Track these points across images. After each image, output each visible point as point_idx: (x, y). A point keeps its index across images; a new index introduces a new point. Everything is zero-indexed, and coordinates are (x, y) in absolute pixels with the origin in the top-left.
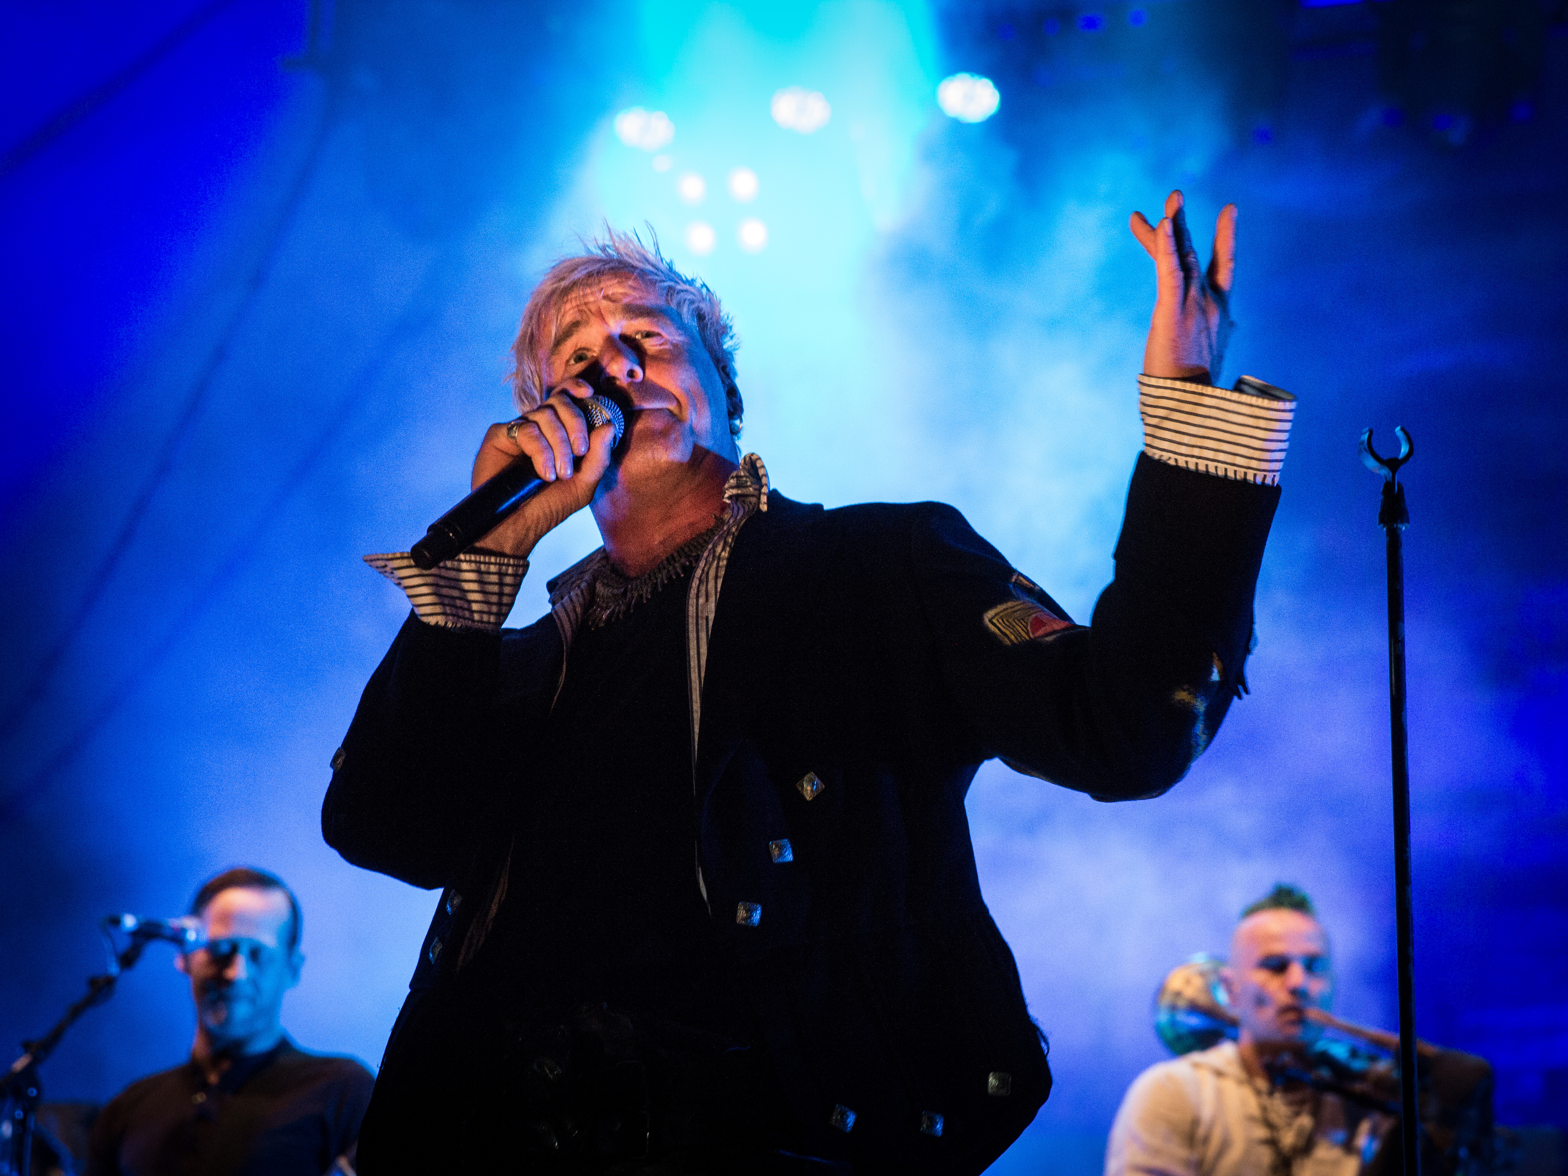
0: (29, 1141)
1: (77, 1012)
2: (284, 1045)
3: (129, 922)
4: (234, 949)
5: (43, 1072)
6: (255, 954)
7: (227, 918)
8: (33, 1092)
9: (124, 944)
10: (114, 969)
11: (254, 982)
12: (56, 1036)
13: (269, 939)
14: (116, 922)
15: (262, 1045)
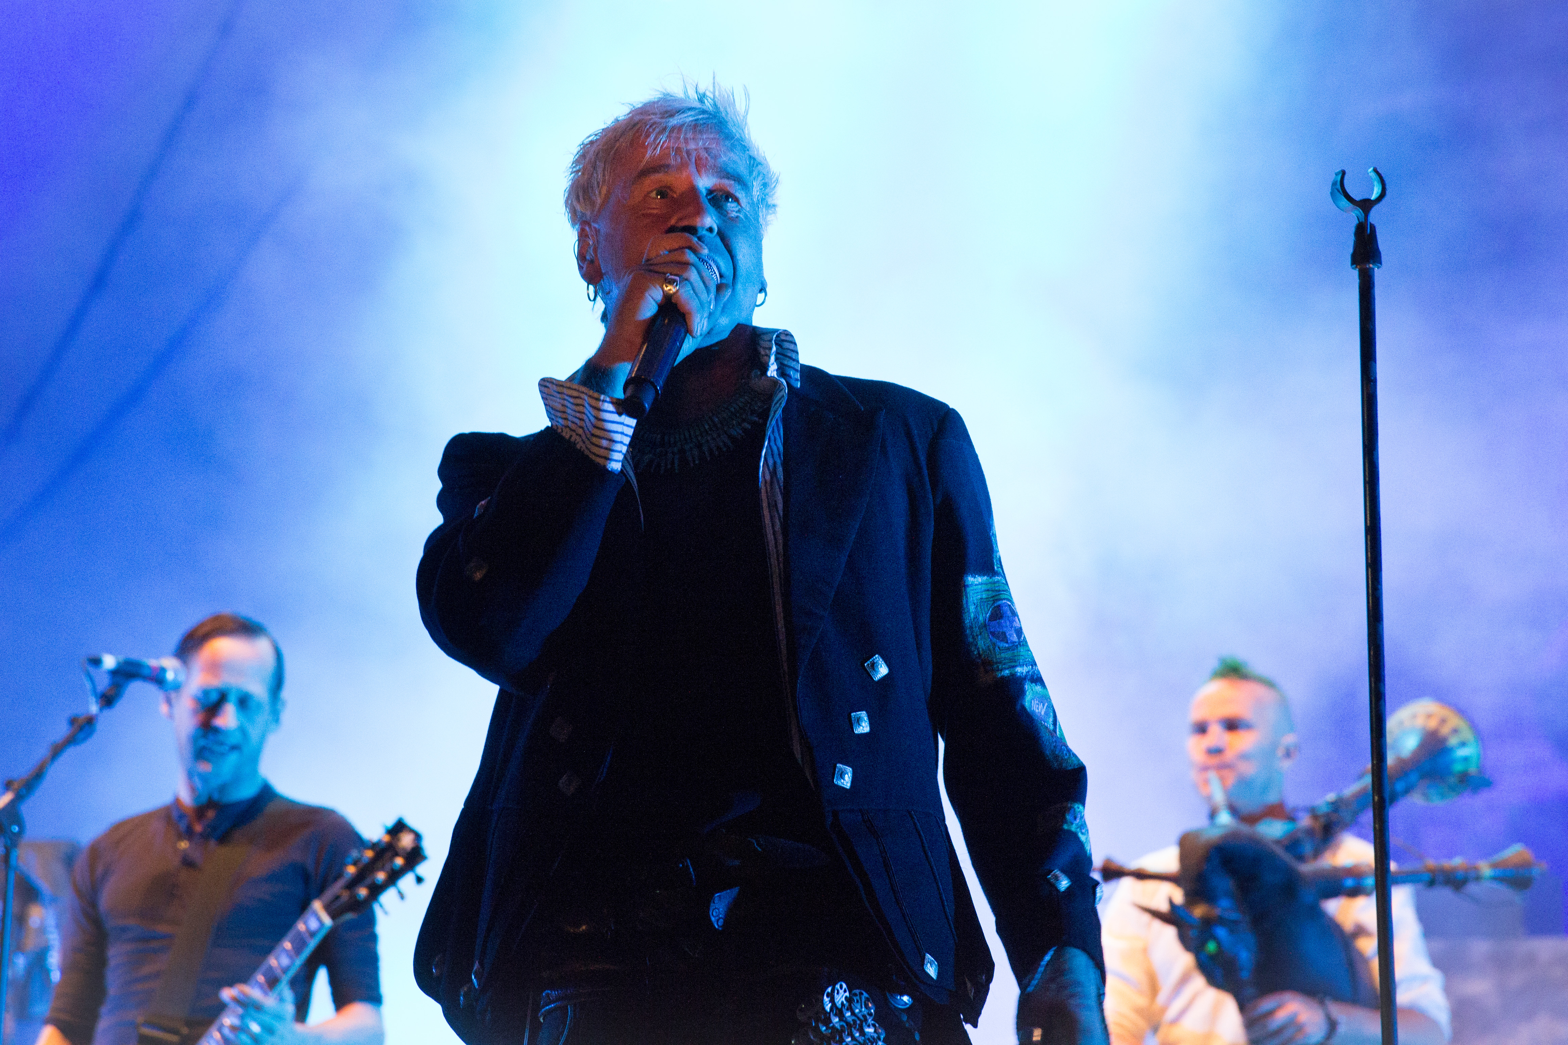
0: (12, 877)
1: (57, 751)
2: (266, 793)
3: (109, 662)
4: (223, 697)
5: (26, 809)
6: (244, 702)
7: (215, 667)
8: (16, 829)
9: (103, 683)
10: (94, 708)
11: (242, 730)
12: (38, 775)
13: (258, 690)
14: (96, 662)
15: (246, 792)
